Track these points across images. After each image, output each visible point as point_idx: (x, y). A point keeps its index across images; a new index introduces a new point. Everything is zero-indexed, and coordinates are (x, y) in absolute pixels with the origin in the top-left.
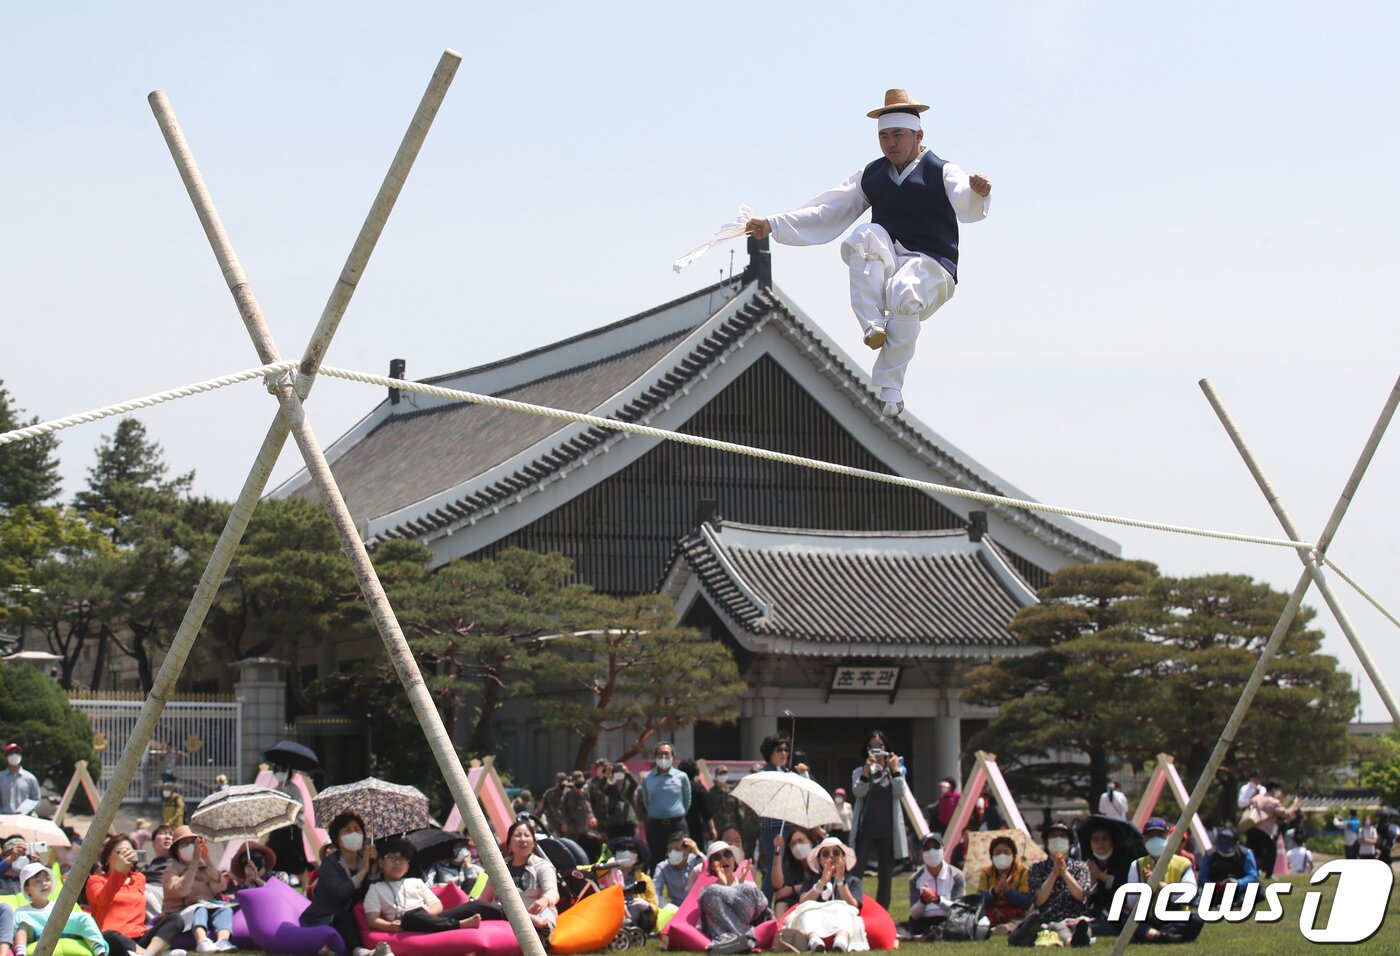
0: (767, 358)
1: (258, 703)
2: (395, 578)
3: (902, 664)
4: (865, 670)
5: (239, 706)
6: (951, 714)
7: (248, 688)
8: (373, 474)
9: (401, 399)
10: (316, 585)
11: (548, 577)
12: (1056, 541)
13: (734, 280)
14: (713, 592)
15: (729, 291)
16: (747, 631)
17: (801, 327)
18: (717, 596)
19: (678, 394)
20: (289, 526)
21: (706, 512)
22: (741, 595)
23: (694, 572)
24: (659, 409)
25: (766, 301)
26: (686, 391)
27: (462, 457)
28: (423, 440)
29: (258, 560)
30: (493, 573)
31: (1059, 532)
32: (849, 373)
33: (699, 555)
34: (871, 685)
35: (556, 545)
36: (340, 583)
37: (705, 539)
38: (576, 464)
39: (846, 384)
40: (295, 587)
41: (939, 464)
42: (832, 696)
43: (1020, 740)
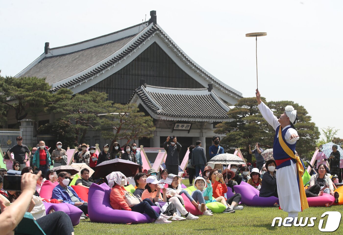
0: (155, 43)
1: (26, 131)
2: (64, 98)
3: (191, 123)
4: (182, 124)
5: (21, 132)
6: (203, 136)
7: (24, 127)
8: (43, 72)
9: (48, 53)
10: (44, 100)
11: (101, 99)
12: (227, 92)
13: (146, 22)
14: (145, 103)
15: (145, 25)
16: (155, 113)
17: (164, 35)
18: (147, 104)
19: (133, 52)
20: (35, 84)
21: (142, 83)
22: (153, 104)
23: (140, 98)
24: (128, 56)
25: (155, 28)
26: (135, 51)
27: (70, 67)
28: (56, 63)
29: (28, 93)
30: (88, 97)
31: (227, 90)
32: (176, 47)
33: (141, 93)
34: (184, 128)
35: (104, 91)
36: (49, 99)
37: (142, 89)
38: (107, 69)
39: (175, 50)
40: (38, 100)
41: (198, 71)
42: (174, 131)
43: (233, 143)
